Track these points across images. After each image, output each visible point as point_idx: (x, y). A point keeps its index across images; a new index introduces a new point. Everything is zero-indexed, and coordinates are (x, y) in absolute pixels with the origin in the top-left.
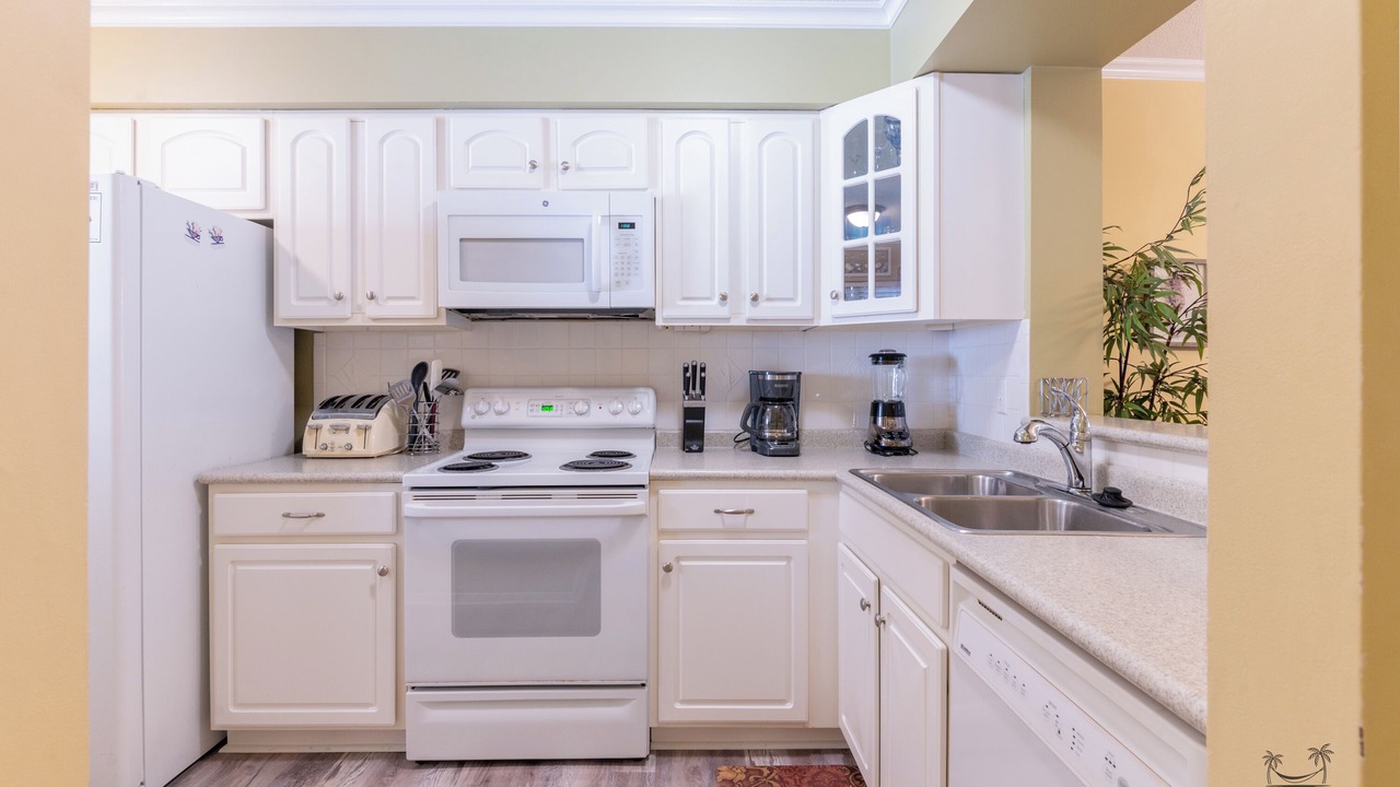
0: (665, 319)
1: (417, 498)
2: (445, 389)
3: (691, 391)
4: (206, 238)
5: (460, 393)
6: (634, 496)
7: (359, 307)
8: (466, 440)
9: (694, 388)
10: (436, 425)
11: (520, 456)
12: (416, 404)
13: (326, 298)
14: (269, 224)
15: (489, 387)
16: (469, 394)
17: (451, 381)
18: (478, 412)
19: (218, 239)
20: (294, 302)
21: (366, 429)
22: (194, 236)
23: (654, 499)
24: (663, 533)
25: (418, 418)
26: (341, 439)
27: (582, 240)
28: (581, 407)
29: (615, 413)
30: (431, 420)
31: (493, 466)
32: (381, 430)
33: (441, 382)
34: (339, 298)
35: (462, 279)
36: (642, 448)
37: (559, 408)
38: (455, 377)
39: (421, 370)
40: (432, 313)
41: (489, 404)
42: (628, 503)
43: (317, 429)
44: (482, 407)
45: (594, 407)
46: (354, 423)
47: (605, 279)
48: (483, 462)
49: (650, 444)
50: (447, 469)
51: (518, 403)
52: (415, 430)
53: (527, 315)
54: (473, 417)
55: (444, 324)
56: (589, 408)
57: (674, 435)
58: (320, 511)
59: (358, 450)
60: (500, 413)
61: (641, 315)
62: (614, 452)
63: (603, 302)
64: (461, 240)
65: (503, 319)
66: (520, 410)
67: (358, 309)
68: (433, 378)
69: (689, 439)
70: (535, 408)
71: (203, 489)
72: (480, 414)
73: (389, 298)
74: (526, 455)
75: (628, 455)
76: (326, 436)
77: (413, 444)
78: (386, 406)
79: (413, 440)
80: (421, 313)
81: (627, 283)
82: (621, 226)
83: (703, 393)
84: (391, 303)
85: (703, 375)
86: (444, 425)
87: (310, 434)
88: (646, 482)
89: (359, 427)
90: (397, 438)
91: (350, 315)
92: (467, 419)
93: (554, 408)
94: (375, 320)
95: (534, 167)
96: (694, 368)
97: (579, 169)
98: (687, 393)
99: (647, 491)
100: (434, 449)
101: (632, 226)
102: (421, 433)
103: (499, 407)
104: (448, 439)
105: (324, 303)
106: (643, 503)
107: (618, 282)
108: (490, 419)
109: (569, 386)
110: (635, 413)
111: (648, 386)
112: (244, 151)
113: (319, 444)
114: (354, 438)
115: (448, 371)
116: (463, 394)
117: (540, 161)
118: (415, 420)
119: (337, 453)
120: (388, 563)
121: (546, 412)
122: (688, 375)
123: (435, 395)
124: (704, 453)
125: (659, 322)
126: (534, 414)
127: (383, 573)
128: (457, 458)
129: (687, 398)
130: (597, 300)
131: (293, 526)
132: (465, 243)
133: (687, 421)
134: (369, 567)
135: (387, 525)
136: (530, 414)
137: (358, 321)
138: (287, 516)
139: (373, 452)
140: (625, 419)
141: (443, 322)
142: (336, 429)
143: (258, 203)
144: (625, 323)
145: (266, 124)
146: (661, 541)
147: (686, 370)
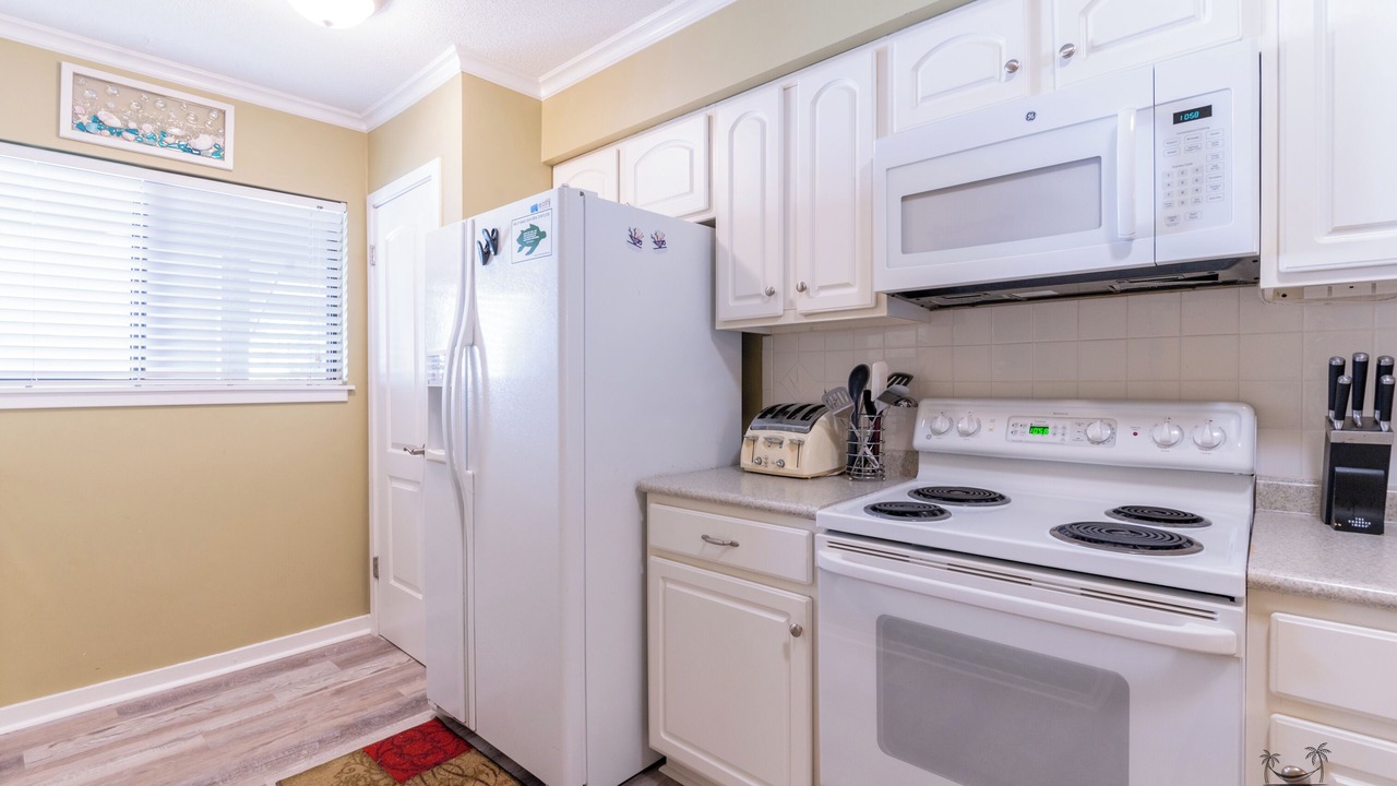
0: (1282, 275)
1: (833, 545)
2: (891, 398)
3: (1349, 412)
4: (648, 243)
5: (913, 404)
6: (1208, 615)
7: (792, 303)
8: (920, 466)
9: (1359, 406)
10: (880, 443)
11: (994, 500)
12: (856, 420)
13: (759, 295)
14: (711, 224)
15: (953, 397)
16: (924, 406)
17: (899, 388)
18: (933, 430)
19: (660, 244)
20: (731, 303)
21: (800, 444)
22: (636, 241)
23: (1257, 628)
24: (1278, 700)
25: (858, 435)
26: (774, 454)
27: (1098, 159)
28: (1097, 430)
29: (1166, 445)
30: (875, 438)
31: (942, 512)
32: (815, 447)
33: (886, 389)
34: (771, 293)
35: (904, 251)
36: (1226, 511)
37: (1060, 431)
38: (905, 385)
39: (860, 375)
40: (869, 301)
41: (951, 420)
42: (1192, 628)
43: (754, 440)
44: (941, 424)
45: (1124, 433)
46: (788, 436)
47: (1144, 217)
48: (932, 504)
49: (1241, 503)
50: (876, 509)
51: (993, 421)
52: (855, 449)
53: (1004, 294)
54: (928, 437)
55: (885, 314)
56: (1113, 433)
57: (1300, 490)
58: (734, 539)
59: (790, 468)
60: (965, 434)
61: (1223, 275)
62: (1162, 511)
63: (1139, 257)
64: (904, 199)
65: (973, 305)
66: (994, 431)
67: (790, 305)
68: (876, 385)
69: (1342, 503)
70: (1019, 428)
71: (643, 496)
72: (938, 433)
73: (822, 288)
74: (1002, 497)
75: (1194, 520)
76: (761, 450)
77: (853, 466)
78: (823, 418)
79: (852, 461)
80: (854, 303)
81: (1193, 216)
82: (1179, 118)
83: (1387, 416)
84: (824, 294)
85: (1387, 380)
86: (891, 443)
87: (748, 446)
88: (1240, 592)
89: (792, 442)
90: (836, 457)
91: (781, 312)
92: (920, 441)
93: (1050, 430)
94: (807, 315)
95: (1013, 69)
96: (1361, 368)
97: (1094, 48)
98: (1341, 415)
99: (1241, 610)
100: (878, 476)
101: (1205, 112)
102: (860, 454)
103: (963, 425)
104: (899, 463)
105: (757, 301)
106: (1230, 632)
107: (1172, 219)
108: (952, 441)
109: (1077, 398)
110: (1208, 447)
111: (1237, 400)
112: (691, 152)
113: (755, 457)
114: (786, 454)
115: (898, 375)
116: (916, 405)
117: (1023, 59)
118: (853, 437)
119: (771, 469)
120: (801, 620)
121: (1037, 437)
122: (1345, 379)
123: (880, 406)
124: (1385, 538)
125: (1269, 280)
126: (1017, 437)
127: (796, 632)
128: (897, 493)
129: (1338, 424)
130: (1127, 252)
131: (711, 551)
132: (908, 203)
133: (1338, 469)
134: (782, 620)
135: (800, 573)
136: (1011, 437)
137: (790, 319)
138: (705, 538)
139: (806, 472)
140: (1186, 454)
141: (883, 312)
142: (770, 442)
143: (702, 205)
144: (1186, 294)
145: (710, 119)
146: (1275, 716)
147: (1338, 371)
